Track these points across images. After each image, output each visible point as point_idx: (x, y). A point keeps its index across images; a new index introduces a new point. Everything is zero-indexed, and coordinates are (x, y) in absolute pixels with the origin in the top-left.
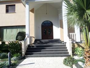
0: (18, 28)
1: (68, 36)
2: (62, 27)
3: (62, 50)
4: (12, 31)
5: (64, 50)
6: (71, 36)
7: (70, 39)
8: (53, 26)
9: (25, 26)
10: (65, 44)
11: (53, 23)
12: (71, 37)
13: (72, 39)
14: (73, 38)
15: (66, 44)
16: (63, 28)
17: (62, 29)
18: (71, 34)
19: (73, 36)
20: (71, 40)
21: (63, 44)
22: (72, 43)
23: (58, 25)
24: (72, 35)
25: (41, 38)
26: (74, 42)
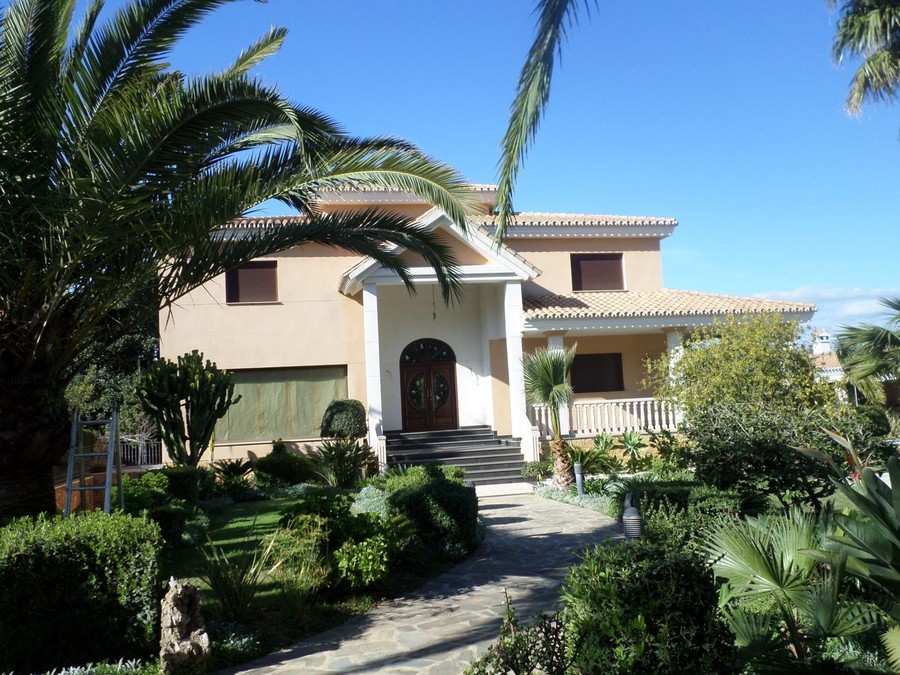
0: (291, 379)
1: (527, 414)
2: (500, 372)
3: (509, 465)
4: (258, 393)
5: (515, 465)
6: (537, 412)
7: (534, 424)
8: (458, 366)
9: (344, 367)
10: (519, 444)
11: (456, 354)
12: (537, 418)
13: (541, 426)
14: (544, 422)
15: (522, 446)
16: (508, 383)
17: (504, 385)
18: (537, 409)
19: (543, 413)
20: (537, 427)
21: (507, 443)
22: (541, 439)
23: (481, 360)
24: (540, 411)
25: (401, 429)
26: (549, 437)
